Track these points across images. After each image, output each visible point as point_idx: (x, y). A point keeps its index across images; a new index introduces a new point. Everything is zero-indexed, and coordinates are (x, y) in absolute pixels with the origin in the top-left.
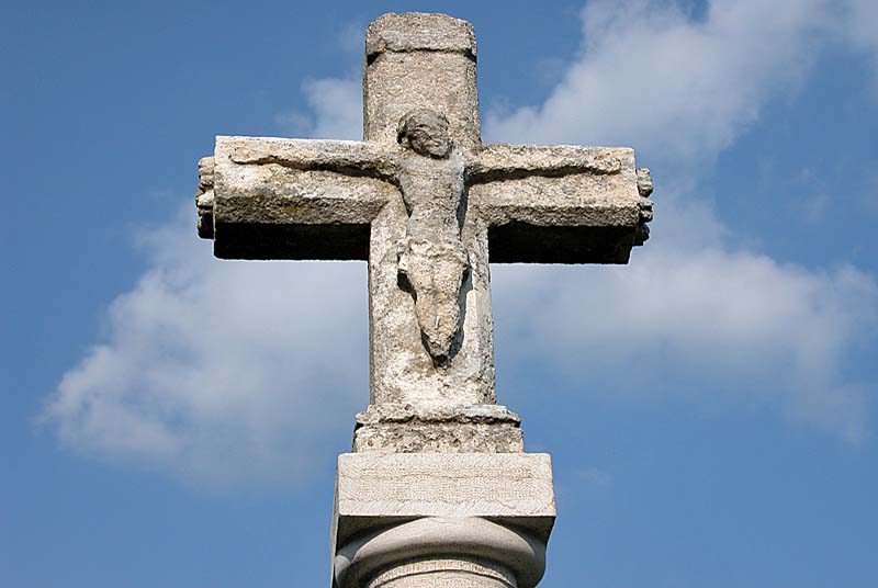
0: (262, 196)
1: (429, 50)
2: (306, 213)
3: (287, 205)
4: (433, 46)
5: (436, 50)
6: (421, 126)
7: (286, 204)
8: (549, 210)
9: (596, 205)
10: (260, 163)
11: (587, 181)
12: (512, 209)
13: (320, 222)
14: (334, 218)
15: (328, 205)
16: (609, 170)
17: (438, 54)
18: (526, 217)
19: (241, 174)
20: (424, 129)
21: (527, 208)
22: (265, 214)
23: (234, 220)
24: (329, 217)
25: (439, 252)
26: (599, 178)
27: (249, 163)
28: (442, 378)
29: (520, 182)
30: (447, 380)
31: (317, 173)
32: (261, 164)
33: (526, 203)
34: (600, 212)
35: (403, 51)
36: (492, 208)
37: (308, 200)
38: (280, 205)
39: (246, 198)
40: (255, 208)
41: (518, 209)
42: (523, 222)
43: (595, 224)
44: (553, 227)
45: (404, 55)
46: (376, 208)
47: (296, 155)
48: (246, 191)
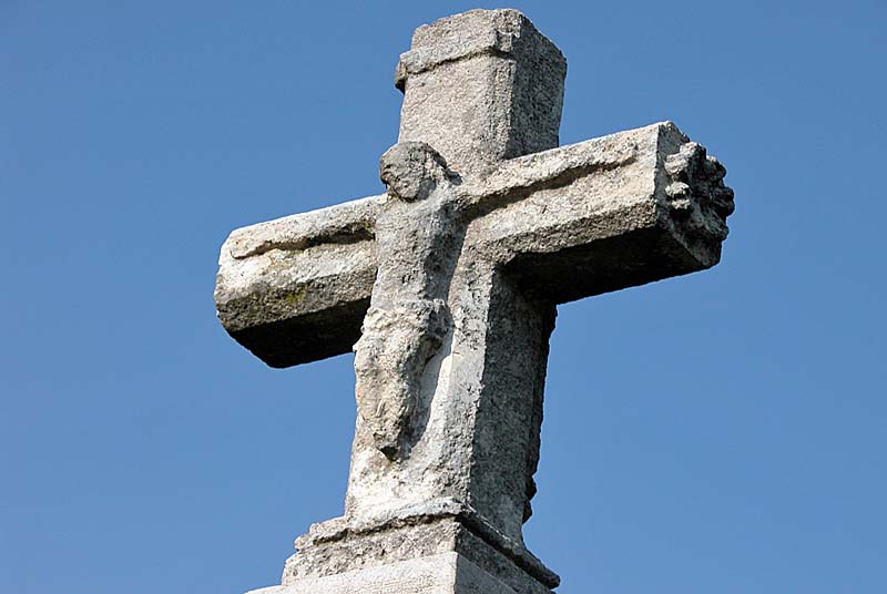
0: (258, 291)
1: (450, 61)
2: (307, 300)
3: (285, 296)
4: (453, 55)
5: (458, 59)
6: (389, 167)
7: (283, 294)
8: (552, 230)
9: (604, 210)
10: (260, 251)
11: (598, 181)
12: (512, 240)
13: (324, 307)
14: (336, 299)
15: (324, 286)
16: (620, 161)
18: (529, 245)
19: (241, 271)
20: (391, 170)
21: (527, 235)
22: (267, 311)
23: (242, 325)
24: (331, 299)
25: (390, 320)
26: (613, 173)
27: (249, 255)
28: (397, 474)
29: (523, 203)
30: (403, 475)
31: (314, 249)
32: (262, 254)
33: (525, 228)
34: (610, 217)
35: (425, 70)
36: (489, 244)
37: (302, 285)
38: (279, 298)
39: (243, 299)
40: (256, 308)
41: (518, 239)
42: (528, 252)
43: (610, 235)
44: (564, 250)
45: (427, 74)
46: (369, 276)
47: (288, 234)
48: (243, 289)
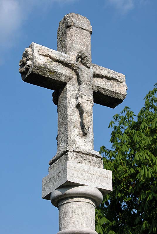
0: (45, 67)
2: (53, 75)
3: (50, 72)
4: (84, 28)
5: (84, 29)
6: (86, 57)
8: (107, 90)
9: (117, 92)
10: (45, 56)
11: (116, 83)
12: (99, 88)
14: (59, 79)
15: (59, 75)
16: (121, 81)
17: (84, 30)
18: (102, 91)
19: (40, 58)
21: (103, 88)
25: (88, 99)
26: (118, 83)
27: (43, 55)
28: (85, 139)
30: (86, 140)
31: (58, 63)
34: (118, 94)
35: (77, 27)
36: (95, 86)
37: (55, 72)
38: (48, 71)
39: (41, 67)
41: (101, 88)
42: (100, 92)
43: (116, 97)
44: (106, 95)
45: (77, 28)
46: (70, 78)
47: (54, 56)
48: (41, 64)
